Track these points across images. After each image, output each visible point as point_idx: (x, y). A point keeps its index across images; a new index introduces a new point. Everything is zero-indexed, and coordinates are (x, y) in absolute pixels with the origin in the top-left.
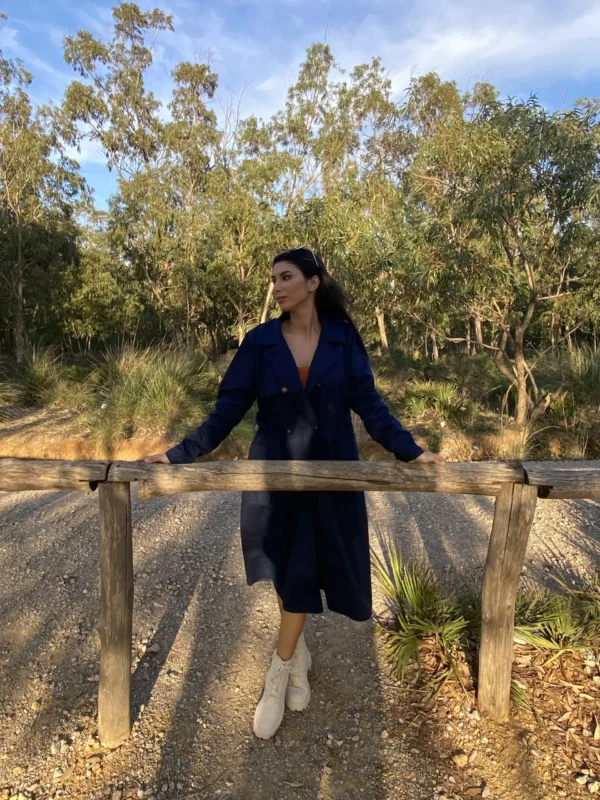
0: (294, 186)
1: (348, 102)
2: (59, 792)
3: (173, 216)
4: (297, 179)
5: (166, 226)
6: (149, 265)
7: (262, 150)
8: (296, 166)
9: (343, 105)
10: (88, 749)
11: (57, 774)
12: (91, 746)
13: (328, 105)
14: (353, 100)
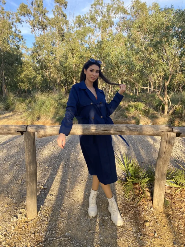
0: (92, 38)
1: (109, 9)
2: (13, 234)
3: (52, 49)
4: (93, 35)
5: (50, 52)
6: (45, 65)
7: (82, 26)
8: (93, 31)
9: (108, 11)
10: (23, 220)
11: (13, 228)
12: (24, 219)
13: (103, 10)
14: (111, 9)
